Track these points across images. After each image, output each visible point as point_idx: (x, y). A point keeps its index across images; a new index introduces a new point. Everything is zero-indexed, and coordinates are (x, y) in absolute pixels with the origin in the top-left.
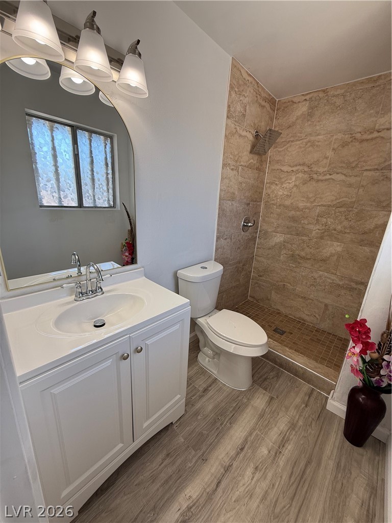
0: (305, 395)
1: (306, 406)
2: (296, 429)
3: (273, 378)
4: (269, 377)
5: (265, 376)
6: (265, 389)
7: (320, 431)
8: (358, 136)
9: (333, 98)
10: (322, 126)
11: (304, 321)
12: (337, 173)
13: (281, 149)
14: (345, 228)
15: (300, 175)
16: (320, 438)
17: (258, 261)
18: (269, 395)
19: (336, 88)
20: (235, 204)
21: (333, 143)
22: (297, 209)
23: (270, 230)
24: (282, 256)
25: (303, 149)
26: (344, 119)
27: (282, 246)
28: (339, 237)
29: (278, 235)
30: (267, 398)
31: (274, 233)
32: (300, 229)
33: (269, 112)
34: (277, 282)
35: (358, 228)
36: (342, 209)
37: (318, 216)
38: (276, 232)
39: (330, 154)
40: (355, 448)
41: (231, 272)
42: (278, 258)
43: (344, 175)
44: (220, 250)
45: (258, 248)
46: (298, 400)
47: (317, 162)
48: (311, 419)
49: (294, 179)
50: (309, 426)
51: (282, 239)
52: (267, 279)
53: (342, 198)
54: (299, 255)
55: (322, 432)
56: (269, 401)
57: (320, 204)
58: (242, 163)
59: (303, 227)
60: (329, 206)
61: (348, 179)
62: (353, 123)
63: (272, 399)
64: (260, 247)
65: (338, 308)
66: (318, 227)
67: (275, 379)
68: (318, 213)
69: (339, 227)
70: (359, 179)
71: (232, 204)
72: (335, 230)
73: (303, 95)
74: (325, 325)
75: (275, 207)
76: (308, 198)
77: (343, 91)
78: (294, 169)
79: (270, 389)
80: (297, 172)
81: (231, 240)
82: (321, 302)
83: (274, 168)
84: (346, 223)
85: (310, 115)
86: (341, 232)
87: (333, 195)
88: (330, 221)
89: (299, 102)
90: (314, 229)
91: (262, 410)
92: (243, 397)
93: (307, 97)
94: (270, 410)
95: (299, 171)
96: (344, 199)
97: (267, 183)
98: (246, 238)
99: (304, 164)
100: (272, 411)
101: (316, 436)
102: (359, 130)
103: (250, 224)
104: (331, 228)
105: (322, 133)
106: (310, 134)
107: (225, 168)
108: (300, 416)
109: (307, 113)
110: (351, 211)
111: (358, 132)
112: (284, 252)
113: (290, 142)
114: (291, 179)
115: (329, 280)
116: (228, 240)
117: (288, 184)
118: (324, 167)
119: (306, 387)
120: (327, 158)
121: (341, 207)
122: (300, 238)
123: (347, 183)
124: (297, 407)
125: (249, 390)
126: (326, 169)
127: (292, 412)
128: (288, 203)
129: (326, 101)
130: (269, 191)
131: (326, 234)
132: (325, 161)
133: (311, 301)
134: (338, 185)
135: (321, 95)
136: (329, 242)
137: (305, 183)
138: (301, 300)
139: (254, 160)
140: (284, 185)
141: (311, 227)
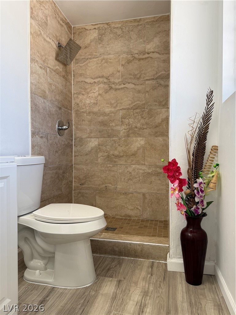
0: (148, 267)
1: (152, 275)
2: (149, 294)
3: (115, 266)
4: (111, 267)
5: (108, 267)
6: (112, 277)
7: (169, 287)
8: (136, 56)
9: (114, 29)
10: (111, 48)
11: (129, 216)
12: (129, 83)
13: (82, 65)
14: (143, 125)
15: (102, 85)
16: (171, 291)
17: (77, 169)
18: (116, 279)
19: (115, 23)
20: (48, 104)
21: (121, 60)
22: (104, 114)
23: (84, 137)
24: (99, 159)
25: (100, 65)
26: (125, 44)
27: (98, 149)
28: (140, 132)
29: (93, 140)
30: (115, 283)
31: (89, 139)
32: (110, 131)
33: (67, 32)
34: (99, 185)
35: (151, 124)
36: (138, 111)
37: (122, 118)
38: (90, 138)
39: (120, 68)
40: (197, 287)
41: (52, 177)
42: (96, 162)
43: (134, 84)
44: (36, 147)
45: (75, 156)
46: (143, 274)
47: (112, 75)
48: (158, 282)
49: (97, 89)
50: (159, 287)
51: (96, 143)
52: (90, 186)
53: (136, 101)
54: (114, 155)
55: (171, 288)
56: (118, 284)
57: (121, 108)
58: (49, 66)
59: (112, 130)
60: (128, 109)
61: (137, 87)
62: (131, 47)
63: (119, 282)
64: (77, 154)
65: (153, 194)
66: (123, 127)
67: (118, 266)
68: (121, 115)
69: (139, 125)
70: (143, 86)
71: (44, 102)
72: (136, 127)
73: (92, 25)
74: (147, 215)
75: (85, 114)
76: (111, 104)
77: (120, 25)
78: (96, 80)
79: (115, 275)
80: (99, 83)
81: (48, 140)
82: (139, 193)
83: (78, 80)
84: (142, 121)
85: (100, 39)
86: (140, 129)
87: (129, 100)
88: (131, 121)
89: (91, 30)
90: (121, 129)
91: (113, 294)
92: (90, 292)
93: (96, 27)
94: (120, 290)
95: (100, 82)
96: (137, 102)
97: (74, 94)
98: (63, 143)
99: (102, 77)
100: (123, 291)
101: (167, 292)
102: (136, 52)
103: (64, 127)
104: (133, 126)
105: (112, 53)
106: (103, 54)
107: (33, 63)
108: (149, 284)
109: (97, 38)
110: (144, 111)
111: (136, 54)
112: (100, 154)
113: (89, 59)
114: (95, 89)
115: (141, 171)
116: (45, 140)
117: (93, 94)
118: (119, 79)
119: (146, 262)
120: (119, 72)
121: (137, 109)
122: (112, 139)
123: (137, 90)
124: (144, 279)
125: (95, 283)
126: (120, 80)
127: (141, 284)
128: (96, 109)
129: (110, 31)
130: (78, 101)
131: (131, 132)
132: (118, 74)
133: (131, 195)
134: (131, 92)
135: (106, 26)
136: (134, 139)
137: (106, 92)
138: (123, 196)
139: (60, 67)
140: (90, 95)
141: (118, 128)
